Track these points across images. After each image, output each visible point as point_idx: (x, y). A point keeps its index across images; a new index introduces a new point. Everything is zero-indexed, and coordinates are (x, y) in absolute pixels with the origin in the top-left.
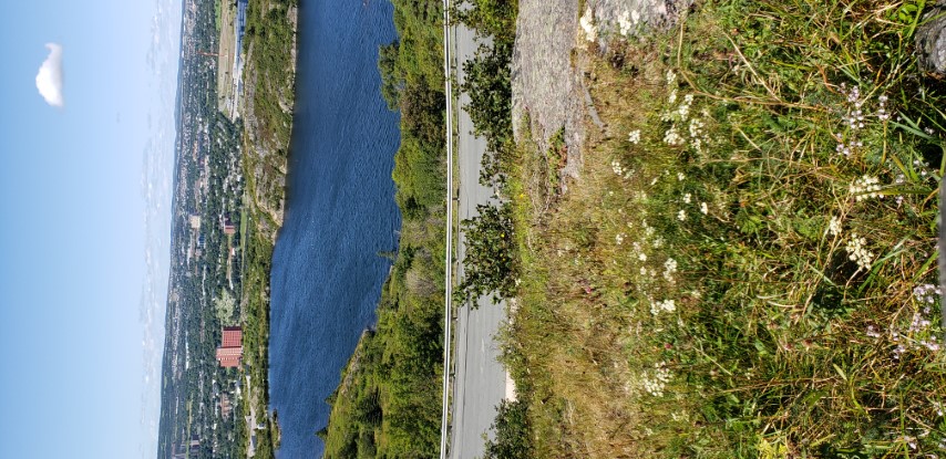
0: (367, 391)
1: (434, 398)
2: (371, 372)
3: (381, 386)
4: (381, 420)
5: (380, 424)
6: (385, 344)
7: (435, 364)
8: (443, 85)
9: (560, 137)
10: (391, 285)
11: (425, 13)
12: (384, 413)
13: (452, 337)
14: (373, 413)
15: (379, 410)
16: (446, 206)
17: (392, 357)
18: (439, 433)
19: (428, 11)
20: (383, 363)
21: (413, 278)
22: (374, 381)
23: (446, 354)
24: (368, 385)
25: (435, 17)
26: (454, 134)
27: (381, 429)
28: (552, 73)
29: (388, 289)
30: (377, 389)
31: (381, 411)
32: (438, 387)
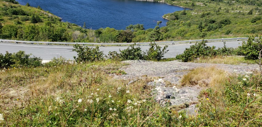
0: (42, 19)
1: (41, 39)
2: (48, 20)
3: (44, 23)
4: (33, 23)
5: (32, 22)
6: (57, 24)
7: (52, 39)
8: (134, 42)
9: (124, 73)
10: (75, 26)
11: (152, 37)
12: (36, 24)
13: (60, 44)
14: (36, 20)
15: (37, 22)
16: (100, 42)
17: (53, 26)
18: (30, 40)
19: (153, 38)
20: (51, 24)
21: (78, 33)
22: (46, 21)
23: (55, 43)
24: (45, 19)
25: (151, 40)
26: (120, 45)
27: (30, 23)
28: (140, 71)
29: (74, 25)
30: (43, 22)
31: (36, 23)
32: (45, 40)
